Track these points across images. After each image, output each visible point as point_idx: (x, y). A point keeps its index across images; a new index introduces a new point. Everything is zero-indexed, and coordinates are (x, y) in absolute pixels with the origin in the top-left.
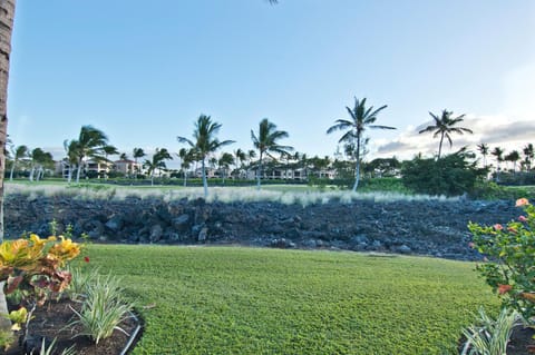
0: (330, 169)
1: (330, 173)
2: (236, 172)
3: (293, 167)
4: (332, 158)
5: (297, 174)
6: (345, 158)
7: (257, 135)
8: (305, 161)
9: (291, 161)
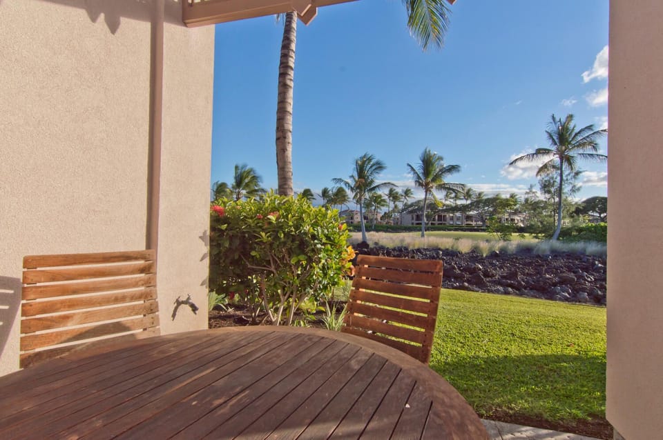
0: (516, 212)
1: (516, 218)
2: (386, 216)
3: (463, 209)
4: (521, 197)
5: (469, 218)
6: (541, 196)
7: (420, 171)
8: (480, 202)
9: (459, 202)
